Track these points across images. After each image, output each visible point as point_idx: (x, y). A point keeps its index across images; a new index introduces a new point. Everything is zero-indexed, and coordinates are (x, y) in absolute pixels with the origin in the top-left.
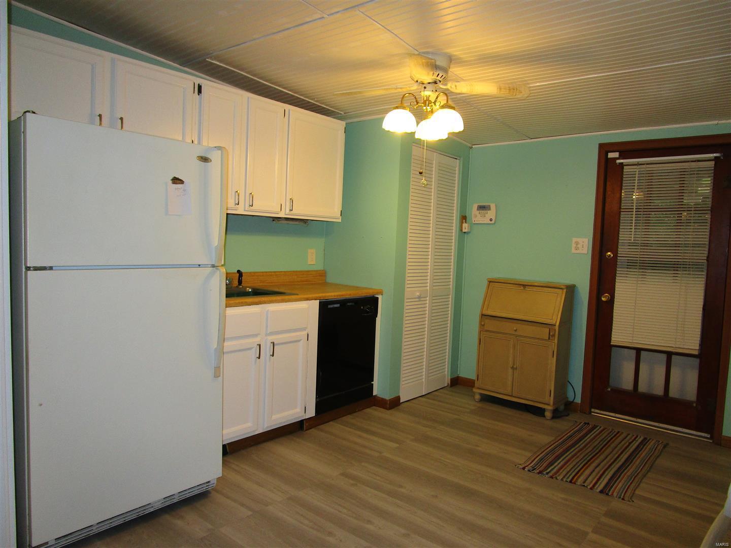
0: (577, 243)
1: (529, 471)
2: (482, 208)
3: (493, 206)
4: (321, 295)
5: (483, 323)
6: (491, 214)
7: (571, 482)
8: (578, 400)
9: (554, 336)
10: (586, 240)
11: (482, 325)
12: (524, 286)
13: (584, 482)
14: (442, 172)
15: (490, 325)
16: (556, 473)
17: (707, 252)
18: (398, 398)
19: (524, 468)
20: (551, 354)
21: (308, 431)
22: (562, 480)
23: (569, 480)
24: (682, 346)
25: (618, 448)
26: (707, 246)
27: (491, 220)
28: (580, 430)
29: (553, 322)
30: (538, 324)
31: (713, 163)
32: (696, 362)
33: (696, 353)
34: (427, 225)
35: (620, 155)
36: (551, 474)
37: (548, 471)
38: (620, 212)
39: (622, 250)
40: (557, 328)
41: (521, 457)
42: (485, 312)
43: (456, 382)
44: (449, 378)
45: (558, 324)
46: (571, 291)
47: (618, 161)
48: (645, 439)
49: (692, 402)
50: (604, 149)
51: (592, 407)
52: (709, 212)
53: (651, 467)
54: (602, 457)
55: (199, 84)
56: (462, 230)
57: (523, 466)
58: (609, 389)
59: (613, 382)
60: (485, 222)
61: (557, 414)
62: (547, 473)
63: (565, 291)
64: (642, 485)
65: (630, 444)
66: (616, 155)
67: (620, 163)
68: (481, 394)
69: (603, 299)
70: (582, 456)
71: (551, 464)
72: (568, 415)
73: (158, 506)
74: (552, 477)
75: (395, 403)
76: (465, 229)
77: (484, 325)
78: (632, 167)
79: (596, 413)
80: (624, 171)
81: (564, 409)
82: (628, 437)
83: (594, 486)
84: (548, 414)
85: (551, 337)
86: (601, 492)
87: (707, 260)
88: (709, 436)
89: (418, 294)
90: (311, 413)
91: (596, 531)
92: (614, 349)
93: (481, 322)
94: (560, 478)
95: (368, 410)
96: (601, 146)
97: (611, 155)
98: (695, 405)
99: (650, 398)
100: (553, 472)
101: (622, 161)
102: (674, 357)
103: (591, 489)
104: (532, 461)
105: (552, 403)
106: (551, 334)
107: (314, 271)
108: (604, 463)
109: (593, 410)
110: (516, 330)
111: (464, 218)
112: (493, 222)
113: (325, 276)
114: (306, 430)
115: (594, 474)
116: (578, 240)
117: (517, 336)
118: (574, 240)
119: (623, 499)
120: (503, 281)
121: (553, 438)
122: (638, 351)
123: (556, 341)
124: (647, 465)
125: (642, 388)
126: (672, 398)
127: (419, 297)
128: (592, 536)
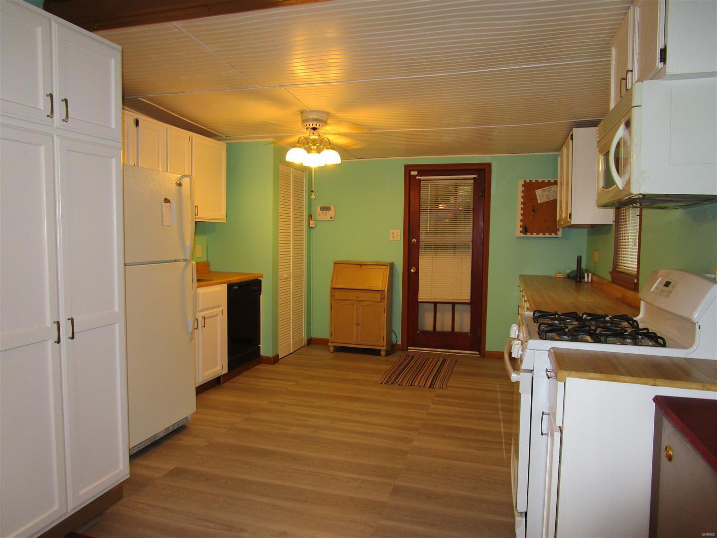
0: (393, 233)
1: (385, 384)
2: (323, 209)
3: (332, 208)
4: (226, 280)
5: (333, 294)
6: (331, 213)
7: (411, 385)
8: (399, 342)
9: (384, 298)
10: (399, 231)
11: (332, 296)
12: (361, 265)
13: (419, 383)
14: (296, 182)
15: (338, 295)
16: (401, 382)
17: (472, 237)
18: (278, 355)
19: (382, 383)
20: (383, 310)
21: (224, 384)
22: (406, 385)
23: (410, 384)
24: (460, 298)
25: (431, 366)
26: (472, 234)
27: (331, 218)
28: (405, 359)
29: (383, 289)
30: (372, 291)
31: (473, 181)
32: (468, 307)
33: (469, 301)
34: (288, 223)
35: (418, 173)
36: (398, 383)
37: (397, 381)
38: (420, 211)
39: (422, 237)
40: (386, 292)
41: (378, 378)
42: (333, 287)
43: (311, 342)
44: (306, 339)
45: (386, 290)
46: (392, 266)
47: (418, 178)
48: (444, 359)
49: (468, 333)
50: (408, 168)
51: (408, 346)
52: (472, 212)
53: (452, 372)
54: (424, 371)
55: (136, 119)
56: (309, 226)
57: (381, 382)
58: (419, 332)
59: (420, 328)
60: (327, 219)
61: (388, 353)
62: (397, 383)
63: (389, 267)
64: (449, 381)
65: (436, 363)
66: (415, 173)
67: (418, 179)
68: (335, 347)
69: (412, 271)
70: (412, 372)
71: (396, 378)
72: (394, 353)
73: (162, 435)
74: (400, 385)
75: (275, 360)
76: (312, 224)
77: (334, 296)
78: (427, 182)
79: (412, 349)
80: (421, 184)
81: (392, 349)
82: (434, 360)
83: (425, 385)
84: (383, 353)
85: (382, 299)
86: (429, 387)
87: (472, 243)
88: (478, 353)
89: (286, 276)
90: (226, 371)
91: (433, 404)
92: (420, 304)
93: (331, 293)
94: (404, 384)
95: (257, 367)
96: (406, 167)
97: (413, 173)
98: (469, 334)
99: (443, 334)
100: (400, 381)
101: (420, 178)
102: (456, 306)
103: (424, 387)
104: (385, 379)
105: (385, 345)
106: (383, 297)
107: (202, 262)
108: (425, 374)
109: (409, 348)
110: (357, 297)
111: (310, 217)
112: (333, 219)
113: (209, 266)
114: (223, 383)
115: (422, 380)
116: (395, 231)
117: (358, 301)
118: (391, 231)
119: (442, 388)
120: (345, 263)
121: (390, 366)
122: (435, 304)
123: (386, 302)
124: (449, 372)
125: (438, 329)
126: (456, 332)
127: (287, 278)
128: (432, 406)
